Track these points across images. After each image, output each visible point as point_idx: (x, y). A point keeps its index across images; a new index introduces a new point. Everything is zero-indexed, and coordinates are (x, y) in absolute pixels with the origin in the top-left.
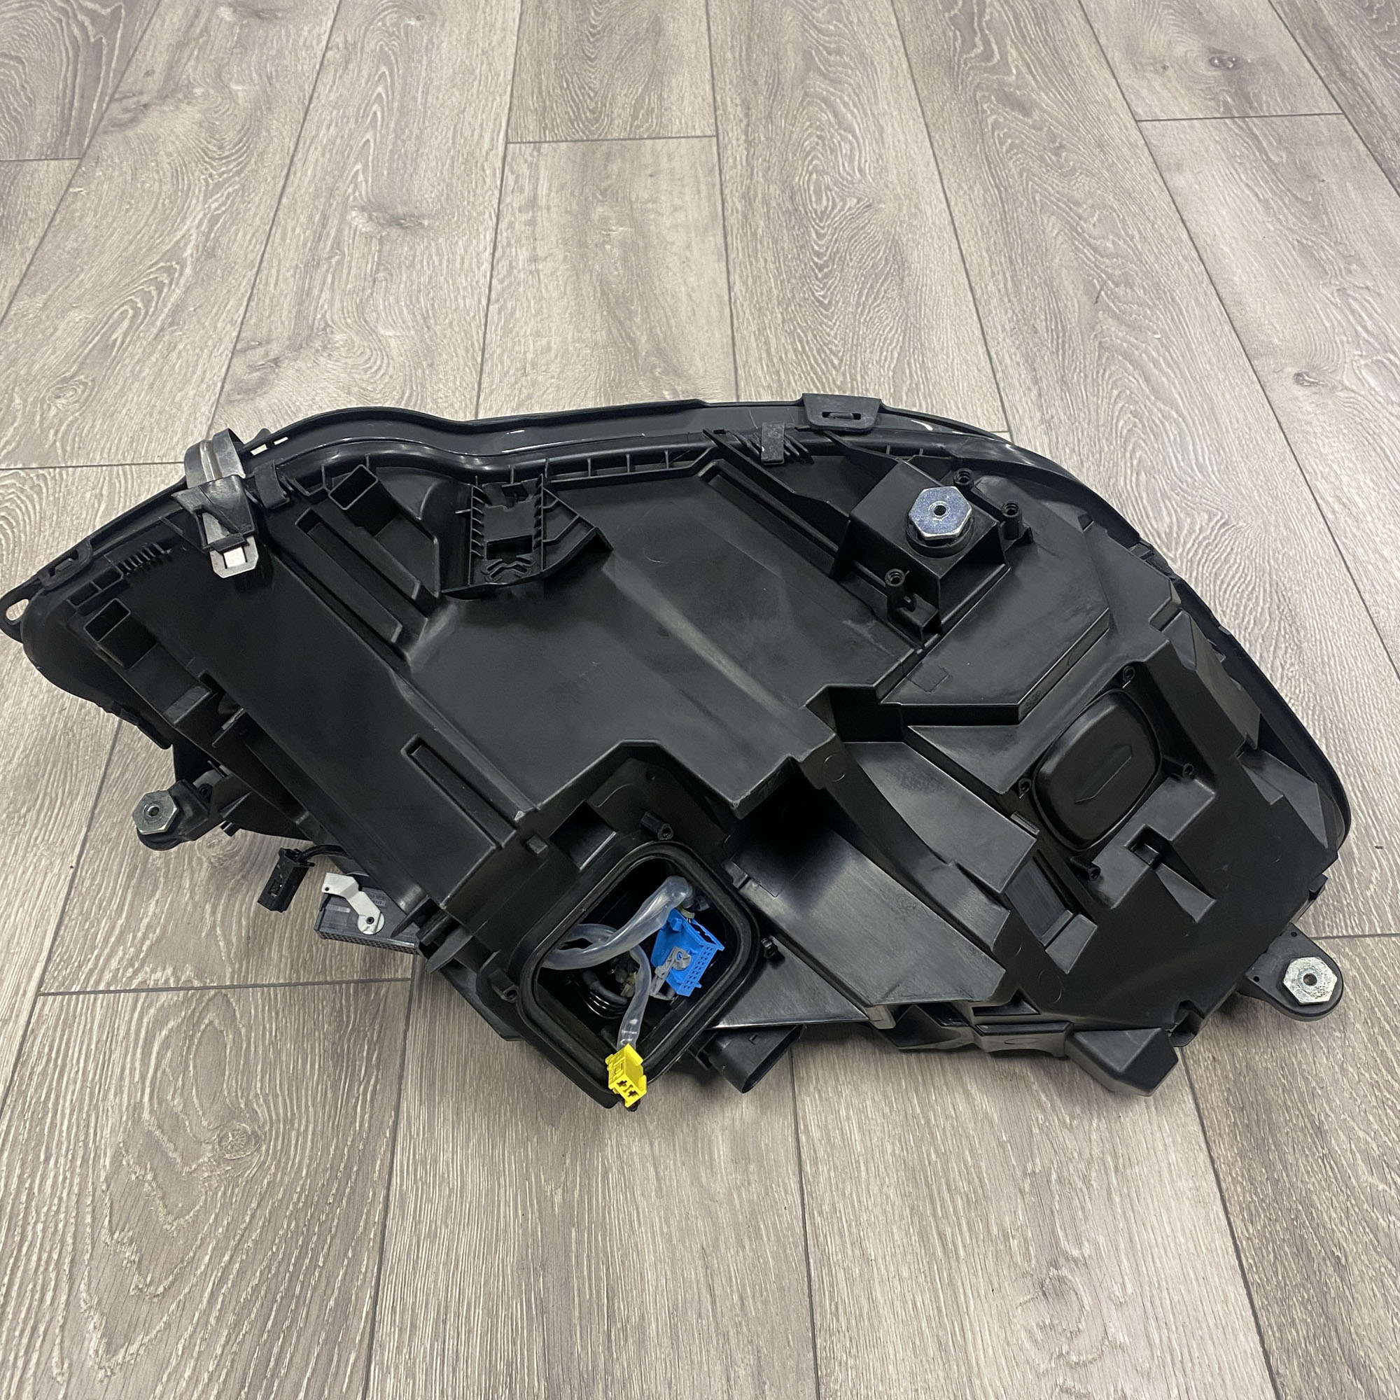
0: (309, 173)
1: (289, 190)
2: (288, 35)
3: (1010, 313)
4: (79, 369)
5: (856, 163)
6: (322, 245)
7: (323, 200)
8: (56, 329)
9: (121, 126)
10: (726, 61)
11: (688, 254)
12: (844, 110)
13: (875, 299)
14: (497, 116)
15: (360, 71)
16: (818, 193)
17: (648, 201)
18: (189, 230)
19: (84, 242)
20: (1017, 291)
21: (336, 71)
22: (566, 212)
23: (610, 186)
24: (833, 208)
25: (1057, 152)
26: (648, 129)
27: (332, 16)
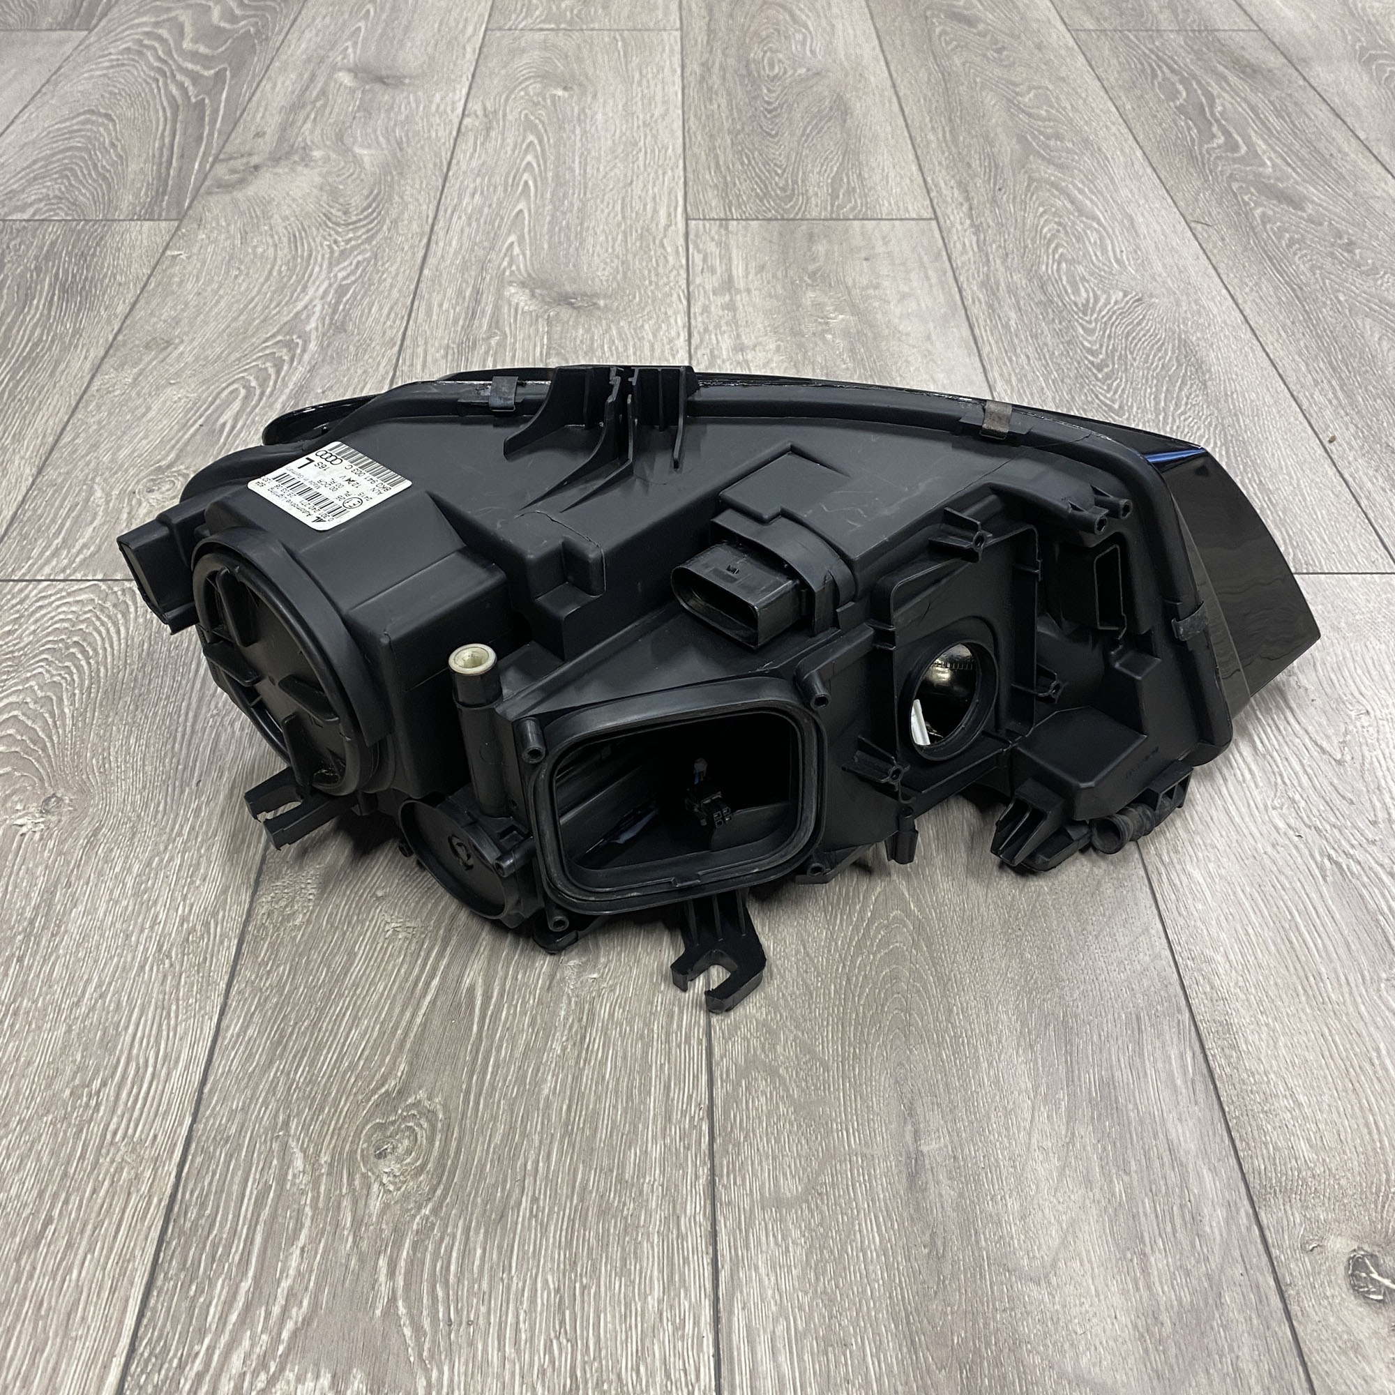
0: (454, 243)
1: (432, 261)
2: (417, 102)
3: (1352, 428)
4: (178, 457)
5: (1111, 254)
6: (476, 322)
7: (473, 273)
8: (149, 409)
9: (226, 187)
10: (928, 143)
11: (930, 347)
12: (1080, 197)
13: (1177, 406)
14: (670, 191)
15: (503, 139)
16: (1074, 284)
17: (867, 288)
18: (311, 301)
19: (183, 310)
20: (1353, 404)
21: (476, 138)
22: (770, 296)
23: (819, 269)
24: (1096, 300)
25: (1349, 248)
26: (853, 209)
27: (467, 84)
